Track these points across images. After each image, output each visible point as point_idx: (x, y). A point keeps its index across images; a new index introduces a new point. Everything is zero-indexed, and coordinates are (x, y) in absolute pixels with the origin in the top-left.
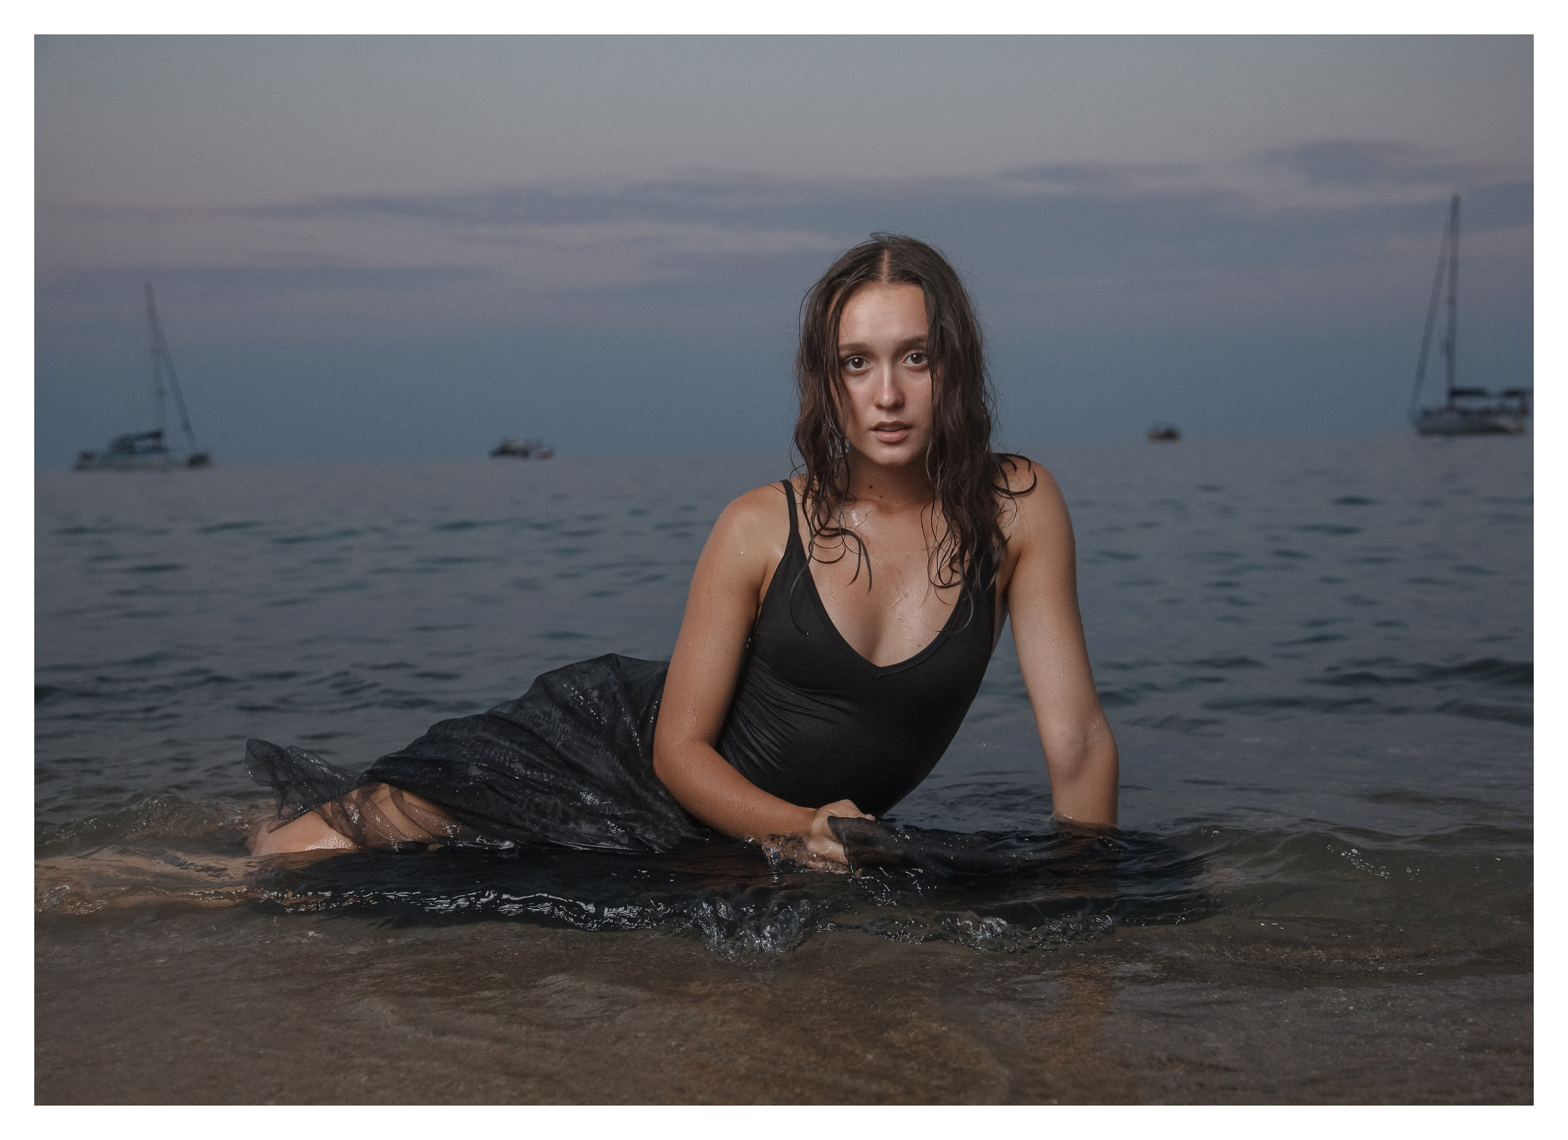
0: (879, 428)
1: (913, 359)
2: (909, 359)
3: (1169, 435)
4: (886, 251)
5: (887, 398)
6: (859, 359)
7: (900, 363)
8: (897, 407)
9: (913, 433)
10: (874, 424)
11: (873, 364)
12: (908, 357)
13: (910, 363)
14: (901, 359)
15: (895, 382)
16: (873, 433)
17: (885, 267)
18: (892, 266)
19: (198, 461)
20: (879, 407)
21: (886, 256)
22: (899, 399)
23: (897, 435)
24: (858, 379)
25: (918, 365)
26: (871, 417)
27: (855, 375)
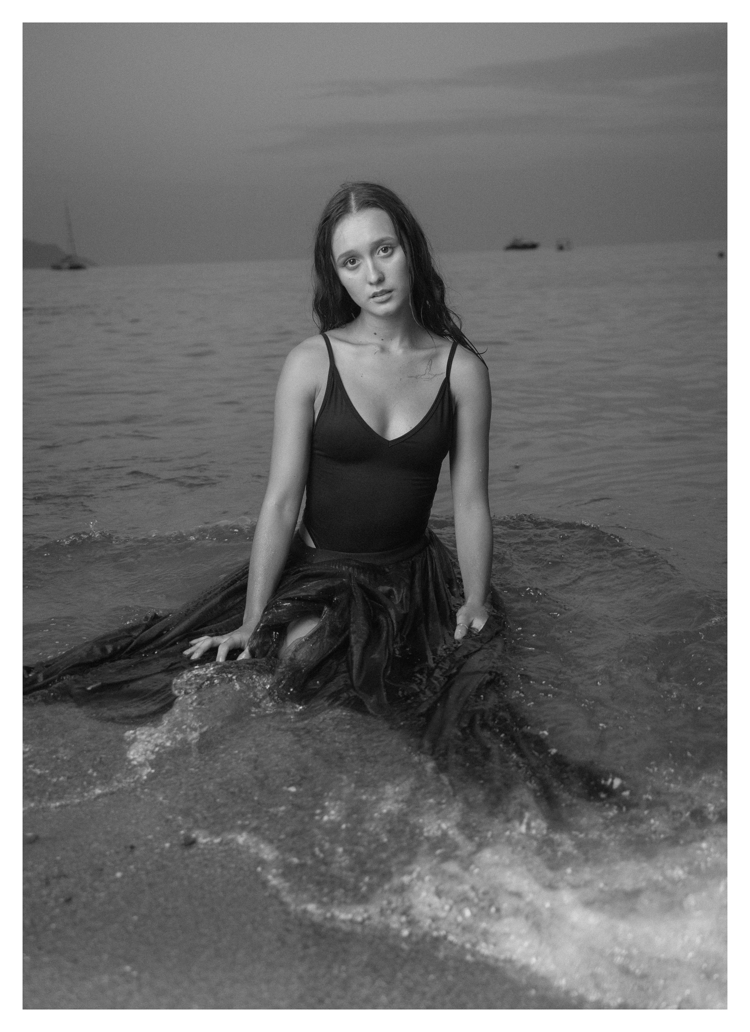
0: (374, 296)
1: (383, 251)
2: (381, 251)
4: (352, 193)
5: (373, 277)
6: (352, 259)
7: (376, 256)
8: (380, 281)
9: (394, 294)
10: (371, 294)
11: (361, 260)
12: (379, 251)
13: (382, 254)
14: (376, 252)
15: (376, 268)
16: (372, 300)
17: (353, 203)
18: (357, 201)
20: (371, 284)
21: (353, 196)
22: (381, 276)
23: (385, 297)
24: (355, 271)
25: (388, 253)
26: (368, 291)
27: (352, 270)
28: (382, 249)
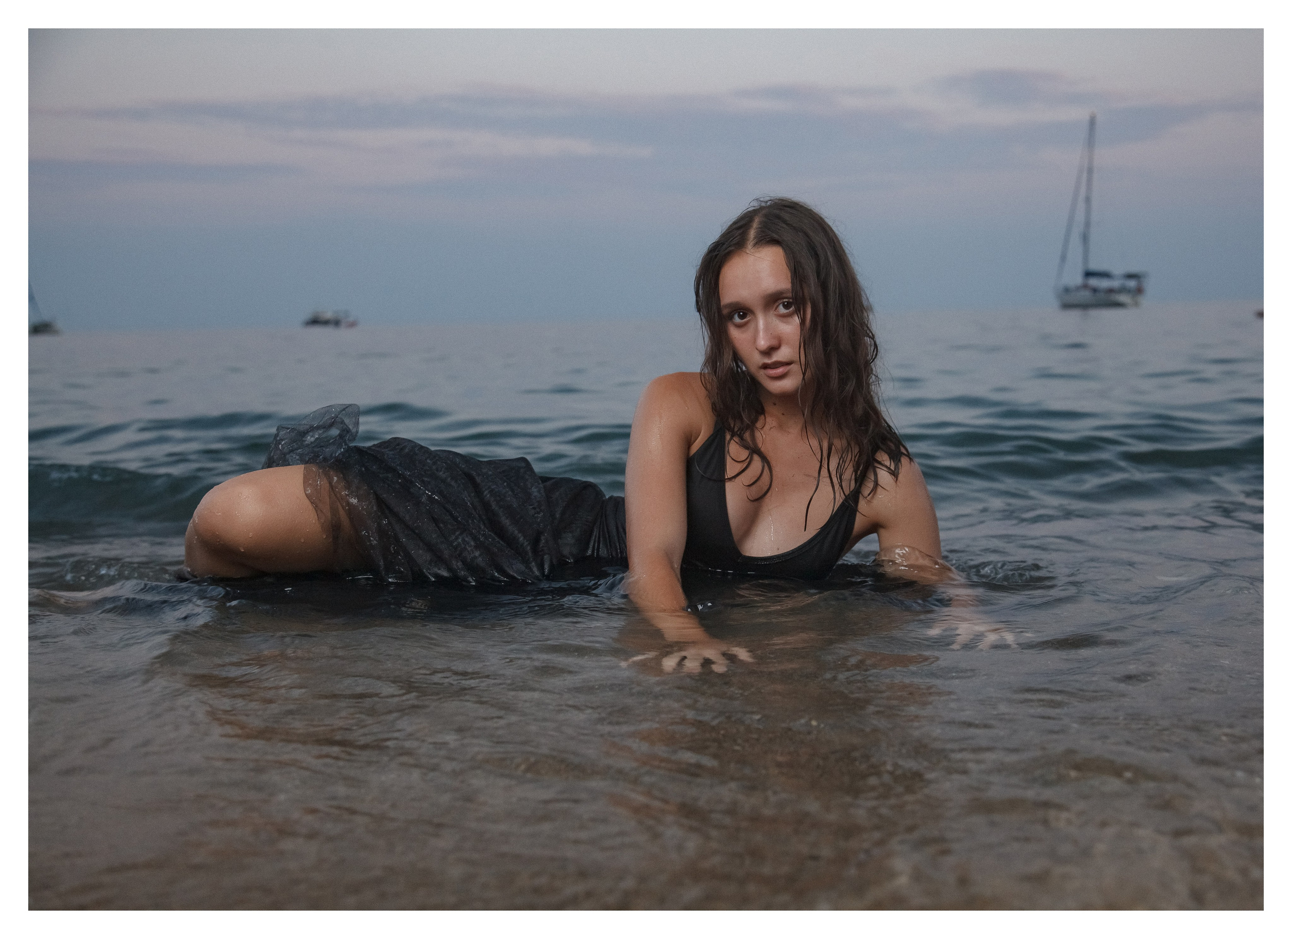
1: (783, 307)
7: (772, 312)
9: (794, 368)
10: (760, 364)
11: (752, 316)
12: (778, 306)
14: (773, 308)
16: (763, 371)
20: (759, 351)
22: (774, 343)
23: (780, 370)
24: (743, 329)
25: (788, 311)
26: (758, 359)
27: (739, 326)
28: (783, 303)
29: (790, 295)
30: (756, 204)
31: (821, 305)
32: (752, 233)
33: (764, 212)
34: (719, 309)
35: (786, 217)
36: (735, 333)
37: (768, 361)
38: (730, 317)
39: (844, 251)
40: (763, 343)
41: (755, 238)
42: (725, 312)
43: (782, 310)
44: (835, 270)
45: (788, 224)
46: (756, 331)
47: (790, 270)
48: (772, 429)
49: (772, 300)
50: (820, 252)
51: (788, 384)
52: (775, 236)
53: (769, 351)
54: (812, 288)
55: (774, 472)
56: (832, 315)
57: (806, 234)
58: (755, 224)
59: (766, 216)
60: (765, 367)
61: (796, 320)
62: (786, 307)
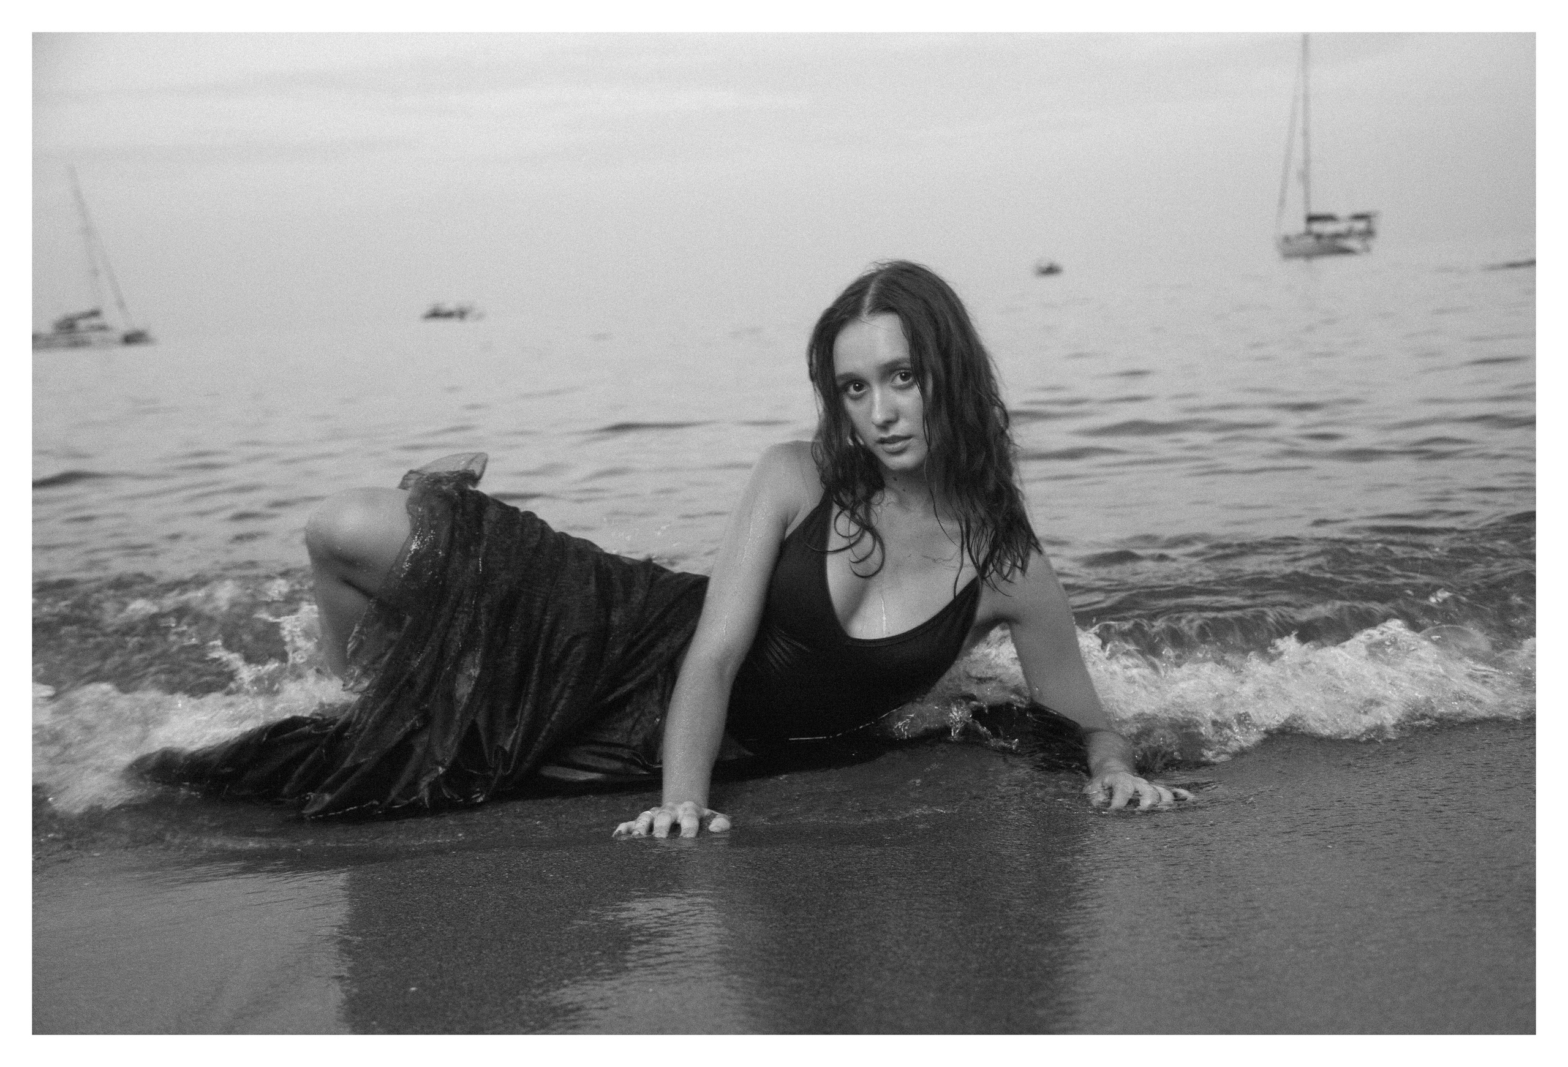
2: (898, 378)
3: (1051, 270)
7: (888, 384)
10: (877, 439)
12: (895, 377)
14: (889, 379)
16: (880, 445)
19: (132, 338)
22: (891, 416)
23: (899, 445)
24: (858, 402)
25: (907, 382)
26: (874, 434)
27: (855, 399)
28: (901, 374)
29: (907, 365)
30: (873, 269)
31: (942, 374)
32: (868, 300)
33: (880, 276)
34: (834, 379)
35: (904, 282)
36: (850, 405)
37: (884, 435)
38: (845, 389)
39: (967, 318)
40: (879, 416)
41: (870, 306)
42: (840, 383)
43: (899, 381)
44: (957, 339)
45: (904, 289)
46: (872, 404)
47: (909, 340)
48: (890, 505)
49: (889, 371)
50: (940, 319)
51: (906, 460)
52: (892, 304)
53: (886, 425)
54: (932, 358)
55: (887, 552)
56: (956, 386)
57: (925, 301)
58: (871, 291)
59: (882, 281)
60: (883, 441)
61: (916, 391)
62: (904, 378)
